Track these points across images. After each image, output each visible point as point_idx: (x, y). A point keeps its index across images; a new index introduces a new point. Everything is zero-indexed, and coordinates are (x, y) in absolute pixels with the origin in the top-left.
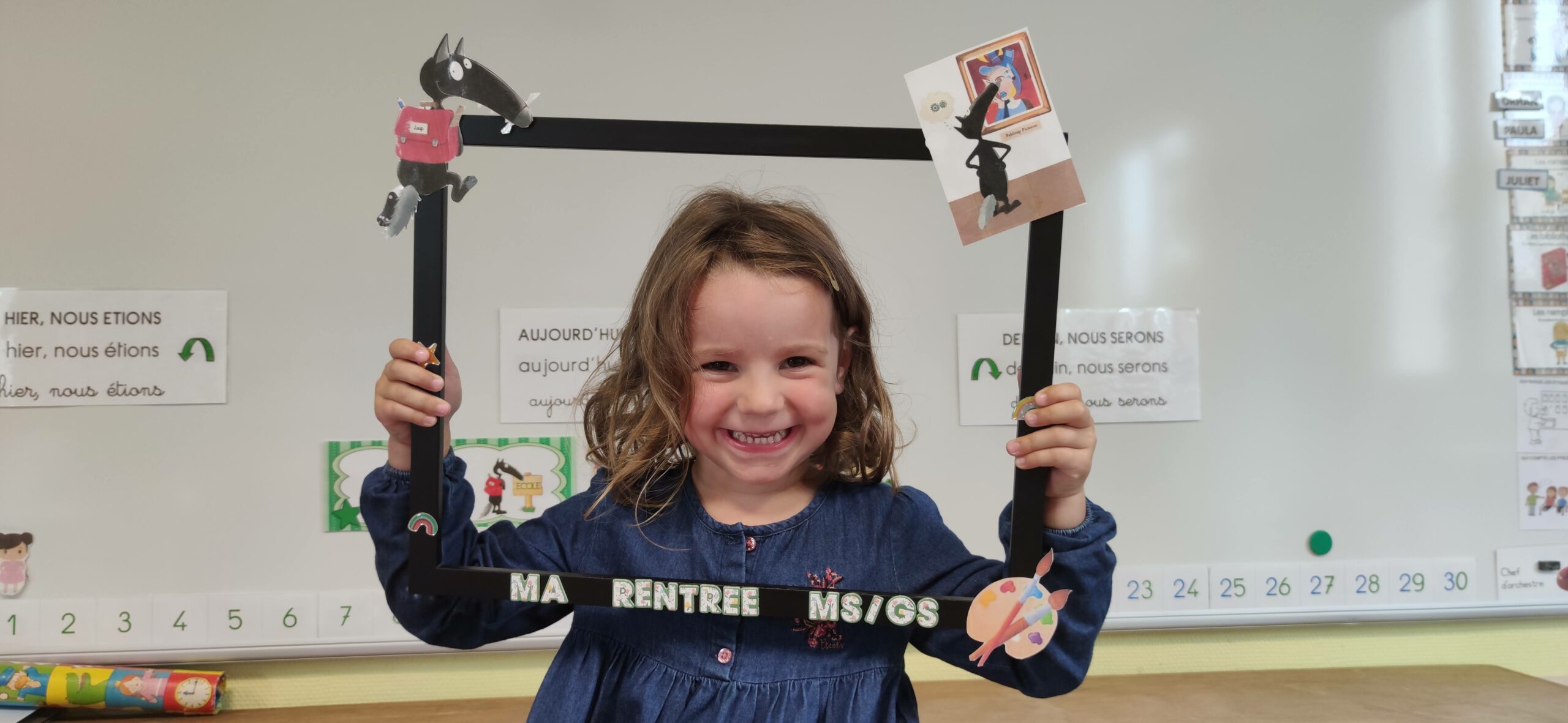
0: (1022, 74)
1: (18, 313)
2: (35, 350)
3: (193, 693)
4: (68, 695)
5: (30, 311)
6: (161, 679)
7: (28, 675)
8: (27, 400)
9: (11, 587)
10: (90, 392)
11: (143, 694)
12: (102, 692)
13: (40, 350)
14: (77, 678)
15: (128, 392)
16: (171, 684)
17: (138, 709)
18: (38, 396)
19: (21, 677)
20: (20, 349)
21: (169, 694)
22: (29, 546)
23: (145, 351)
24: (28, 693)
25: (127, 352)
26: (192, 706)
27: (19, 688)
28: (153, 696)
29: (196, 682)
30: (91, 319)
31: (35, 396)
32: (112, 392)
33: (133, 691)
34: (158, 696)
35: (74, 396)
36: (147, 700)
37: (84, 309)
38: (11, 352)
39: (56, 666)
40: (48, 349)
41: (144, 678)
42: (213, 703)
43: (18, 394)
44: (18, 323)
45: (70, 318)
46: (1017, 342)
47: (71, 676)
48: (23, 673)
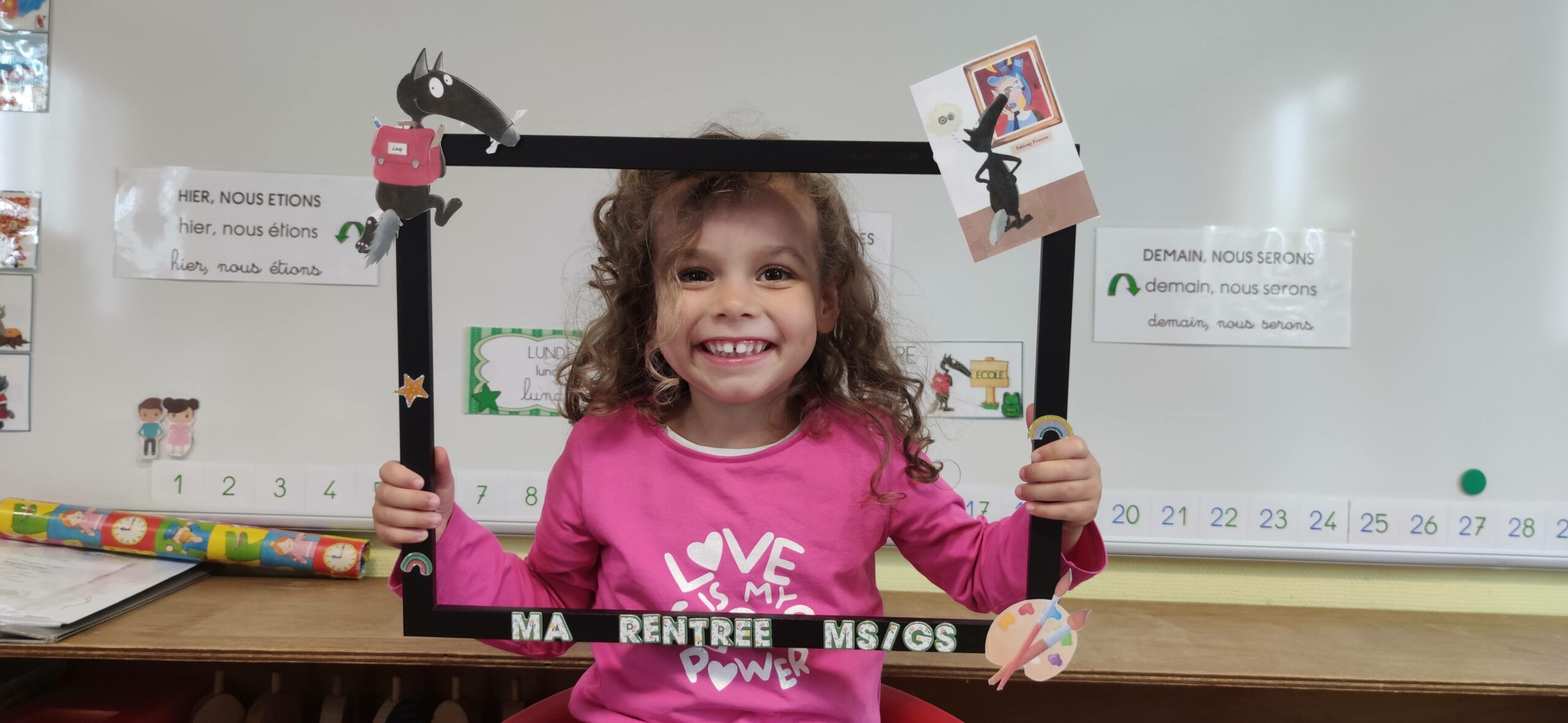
0: (1032, 83)
1: (191, 192)
2: (205, 226)
3: (340, 557)
4: (227, 551)
5: (201, 189)
6: (312, 542)
7: (191, 530)
8: (197, 274)
9: (178, 448)
10: (255, 269)
11: (295, 555)
12: (258, 550)
13: (210, 227)
14: (235, 536)
15: (288, 271)
16: (321, 548)
17: (290, 569)
18: (207, 271)
19: (186, 532)
20: (192, 225)
21: (318, 557)
22: (196, 411)
23: (306, 232)
24: (192, 547)
25: (289, 233)
26: (339, 569)
27: (183, 542)
28: (304, 557)
29: (343, 547)
30: (257, 200)
31: (205, 271)
32: (275, 270)
33: (285, 552)
34: (309, 558)
35: (239, 272)
36: (298, 561)
37: (250, 189)
38: (184, 227)
39: (216, 524)
40: (217, 227)
41: (296, 540)
42: (358, 567)
43: (189, 267)
44: (190, 200)
45: (238, 198)
46: (1159, 258)
47: (230, 534)
48: (186, 529)
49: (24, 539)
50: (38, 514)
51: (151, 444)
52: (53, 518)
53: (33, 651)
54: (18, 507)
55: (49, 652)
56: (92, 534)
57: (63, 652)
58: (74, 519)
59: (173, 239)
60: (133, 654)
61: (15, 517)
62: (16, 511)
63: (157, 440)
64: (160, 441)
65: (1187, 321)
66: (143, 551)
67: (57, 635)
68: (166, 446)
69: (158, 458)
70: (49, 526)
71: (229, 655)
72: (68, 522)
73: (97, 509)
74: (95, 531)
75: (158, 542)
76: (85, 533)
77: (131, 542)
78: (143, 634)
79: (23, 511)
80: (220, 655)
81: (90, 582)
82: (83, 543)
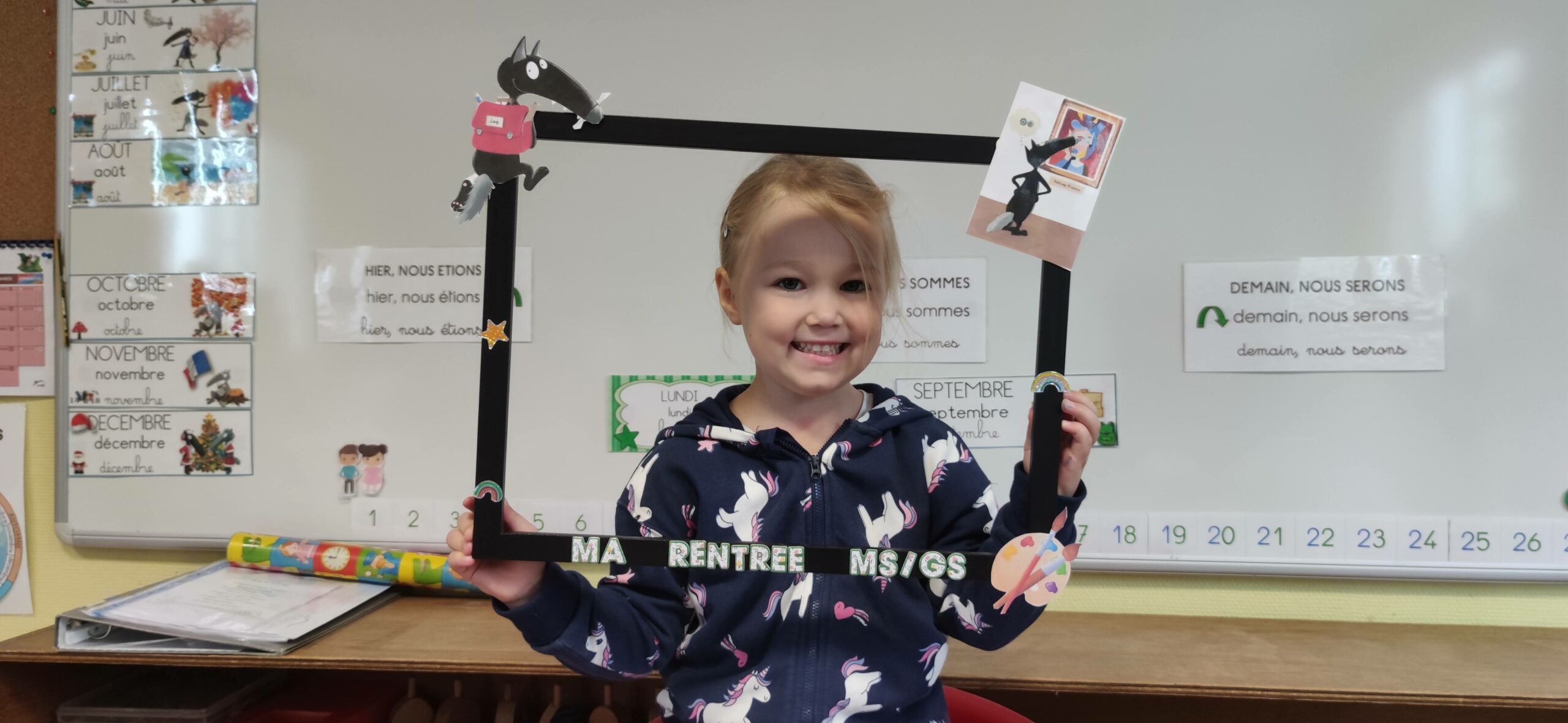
1: (376, 267)
2: (387, 296)
4: (414, 575)
5: (383, 264)
7: (385, 558)
8: (382, 338)
9: (372, 487)
10: (429, 331)
12: (438, 575)
13: (392, 297)
14: (420, 563)
15: (456, 331)
17: (466, 590)
18: (390, 334)
19: (380, 559)
20: (377, 296)
22: (385, 455)
23: (470, 297)
24: (386, 572)
25: (456, 299)
27: (379, 568)
30: (429, 272)
31: (388, 334)
32: (445, 331)
35: (416, 334)
37: (423, 262)
38: (370, 297)
39: (405, 552)
40: (397, 296)
43: (376, 332)
44: (376, 274)
45: (413, 271)
46: (1245, 290)
47: (416, 560)
48: (381, 557)
49: (252, 567)
50: (263, 546)
51: (350, 484)
52: (275, 549)
53: (268, 662)
54: (246, 540)
55: (280, 663)
56: (306, 562)
57: (291, 663)
58: (291, 550)
59: (362, 308)
60: (346, 664)
61: (244, 549)
62: (245, 543)
63: (355, 479)
64: (357, 481)
65: (1276, 350)
66: (347, 575)
67: (285, 649)
68: (361, 485)
69: (356, 496)
70: (272, 555)
71: (422, 666)
72: (287, 552)
73: (309, 540)
74: (309, 559)
75: (359, 568)
76: (301, 561)
77: (338, 569)
78: (352, 648)
79: (250, 543)
80: (415, 666)
81: (308, 603)
82: (299, 569)
